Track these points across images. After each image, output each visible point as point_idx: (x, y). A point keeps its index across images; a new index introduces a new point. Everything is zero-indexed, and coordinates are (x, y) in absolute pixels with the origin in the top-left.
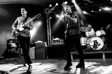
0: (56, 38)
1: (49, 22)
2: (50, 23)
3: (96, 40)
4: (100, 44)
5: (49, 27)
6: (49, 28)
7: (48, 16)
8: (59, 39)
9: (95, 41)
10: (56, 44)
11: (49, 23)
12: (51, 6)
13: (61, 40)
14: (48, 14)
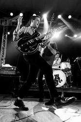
0: (6, 65)
1: (5, 38)
2: (6, 40)
3: (58, 75)
4: (61, 80)
5: (4, 46)
6: (4, 49)
7: (5, 30)
8: (11, 66)
9: (56, 75)
10: (5, 72)
11: (4, 41)
12: (12, 14)
13: (12, 69)
14: (6, 26)
